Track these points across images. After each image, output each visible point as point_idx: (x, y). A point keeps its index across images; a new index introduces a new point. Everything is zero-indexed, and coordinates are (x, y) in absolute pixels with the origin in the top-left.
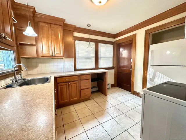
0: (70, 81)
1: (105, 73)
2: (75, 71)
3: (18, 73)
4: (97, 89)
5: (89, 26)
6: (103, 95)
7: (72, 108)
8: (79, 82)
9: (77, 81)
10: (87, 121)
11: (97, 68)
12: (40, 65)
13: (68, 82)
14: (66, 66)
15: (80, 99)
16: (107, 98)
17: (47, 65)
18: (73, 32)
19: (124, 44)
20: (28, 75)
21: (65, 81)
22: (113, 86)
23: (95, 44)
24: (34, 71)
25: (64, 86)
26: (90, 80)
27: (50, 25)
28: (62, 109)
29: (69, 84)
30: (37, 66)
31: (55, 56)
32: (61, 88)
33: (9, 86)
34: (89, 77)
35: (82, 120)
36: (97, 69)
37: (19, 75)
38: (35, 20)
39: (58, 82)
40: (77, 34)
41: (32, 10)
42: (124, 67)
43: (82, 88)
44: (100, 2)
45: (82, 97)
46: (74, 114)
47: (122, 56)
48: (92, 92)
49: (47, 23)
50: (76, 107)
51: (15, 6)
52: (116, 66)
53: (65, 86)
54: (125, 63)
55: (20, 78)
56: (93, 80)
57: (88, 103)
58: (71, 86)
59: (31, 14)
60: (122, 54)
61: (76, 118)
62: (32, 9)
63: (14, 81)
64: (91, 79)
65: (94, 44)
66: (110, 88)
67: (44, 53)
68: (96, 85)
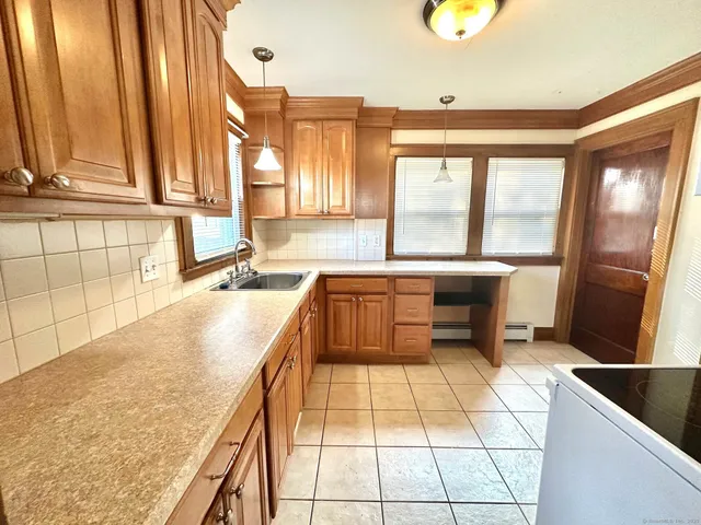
0: (363, 290)
1: (500, 277)
2: (387, 259)
3: (242, 258)
4: (466, 334)
5: (446, 103)
6: (482, 362)
7: (361, 372)
8: (390, 298)
9: (384, 293)
10: (393, 424)
11: (473, 254)
12: (294, 236)
13: (357, 293)
14: (361, 243)
15: (392, 353)
16: (495, 375)
17: (311, 236)
18: (391, 129)
19: (624, 152)
20: (266, 261)
21: (346, 290)
22: (542, 335)
23: (473, 162)
24: (282, 252)
25: (342, 304)
26: (429, 299)
27: (320, 123)
28: (335, 366)
29: (357, 299)
30: (287, 240)
31: (329, 214)
32: (335, 307)
33: (224, 287)
34: (428, 287)
35: (379, 416)
36: (475, 260)
37: (244, 263)
38: (287, 117)
39: (328, 289)
40: (403, 136)
41: (279, 96)
42: (613, 258)
43: (399, 319)
44: (461, 33)
45: (396, 349)
46: (362, 390)
47: (607, 207)
48: (433, 340)
49: (314, 120)
50: (376, 374)
51: (247, 97)
52: (572, 253)
53: (348, 304)
54: (618, 243)
55: (246, 269)
56: (442, 298)
57: (414, 373)
58: (366, 307)
59: (277, 107)
60: (609, 198)
61: (363, 404)
62: (279, 92)
63: (234, 275)
64: (436, 294)
65: (470, 165)
66: (530, 340)
67: (302, 205)
68: (466, 318)
